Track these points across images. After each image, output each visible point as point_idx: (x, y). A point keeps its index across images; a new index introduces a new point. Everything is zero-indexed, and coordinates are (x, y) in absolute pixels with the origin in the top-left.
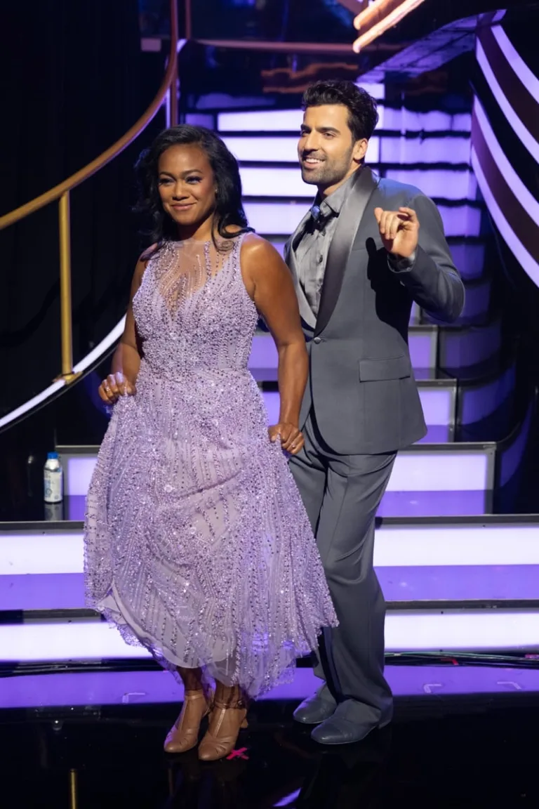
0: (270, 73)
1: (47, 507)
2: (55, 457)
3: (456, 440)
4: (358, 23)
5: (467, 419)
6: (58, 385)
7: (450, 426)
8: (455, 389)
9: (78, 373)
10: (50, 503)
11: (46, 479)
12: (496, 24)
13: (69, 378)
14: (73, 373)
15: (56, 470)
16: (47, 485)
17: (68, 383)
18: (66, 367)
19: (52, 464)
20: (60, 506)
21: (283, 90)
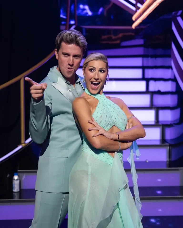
0: (105, 37)
1: (14, 193)
2: (17, 175)
3: (170, 167)
4: (134, 18)
5: (173, 159)
6: (19, 147)
7: (167, 161)
8: (168, 148)
9: (27, 143)
10: (15, 192)
11: (13, 183)
12: (178, 16)
13: (23, 145)
14: (25, 143)
15: (17, 180)
16: (14, 185)
17: (23, 147)
18: (23, 141)
19: (16, 177)
20: (18, 193)
21: (110, 43)
